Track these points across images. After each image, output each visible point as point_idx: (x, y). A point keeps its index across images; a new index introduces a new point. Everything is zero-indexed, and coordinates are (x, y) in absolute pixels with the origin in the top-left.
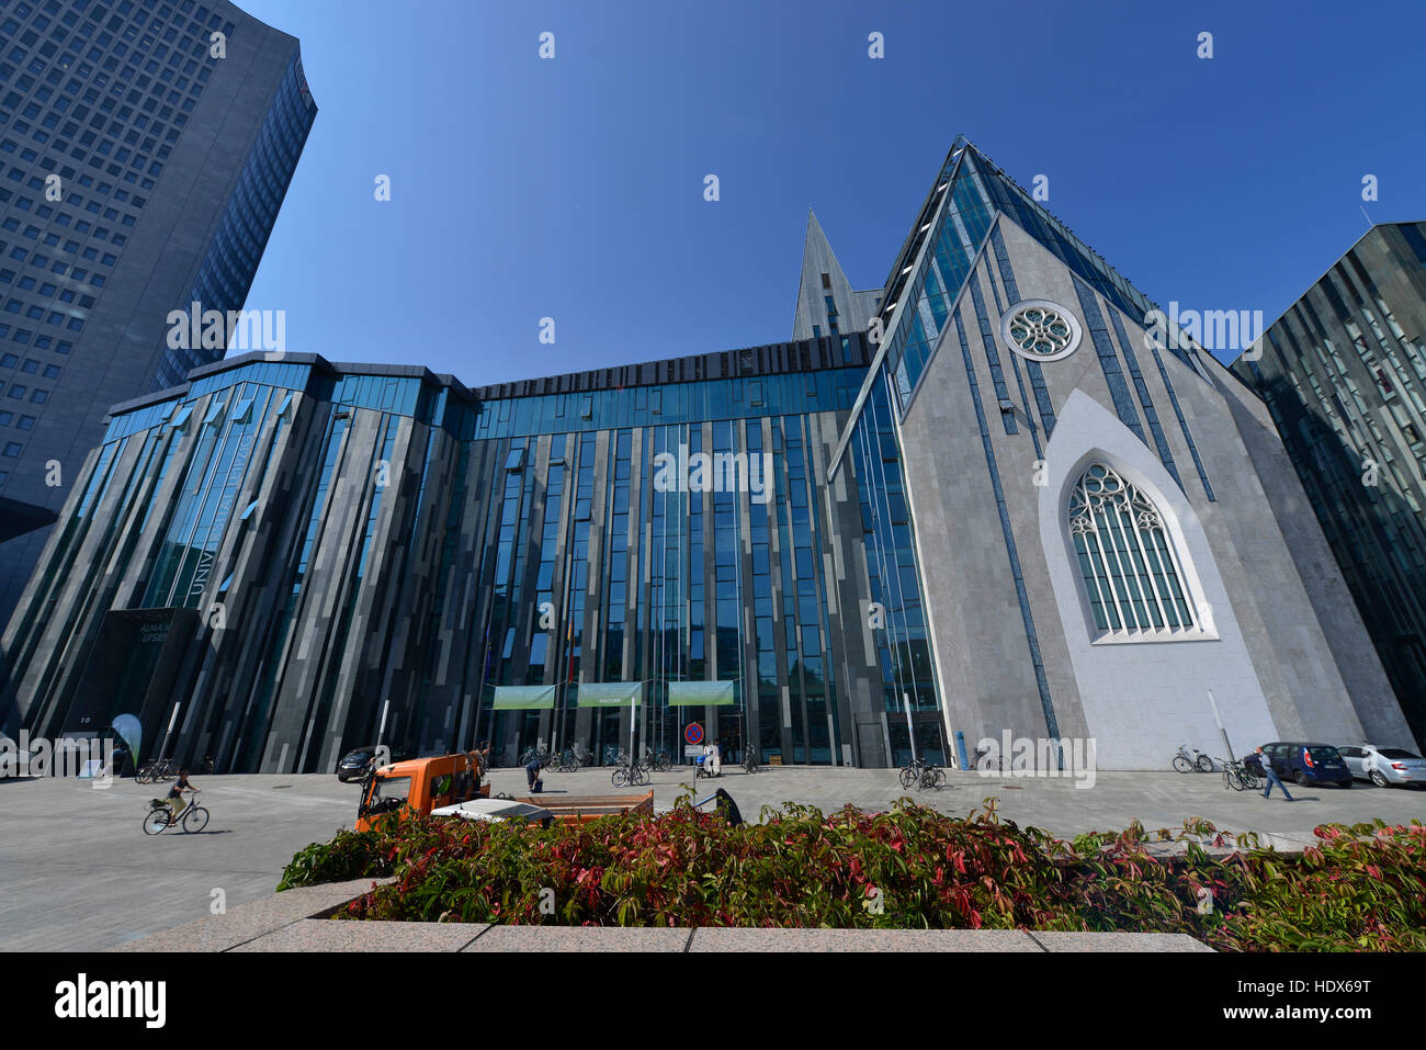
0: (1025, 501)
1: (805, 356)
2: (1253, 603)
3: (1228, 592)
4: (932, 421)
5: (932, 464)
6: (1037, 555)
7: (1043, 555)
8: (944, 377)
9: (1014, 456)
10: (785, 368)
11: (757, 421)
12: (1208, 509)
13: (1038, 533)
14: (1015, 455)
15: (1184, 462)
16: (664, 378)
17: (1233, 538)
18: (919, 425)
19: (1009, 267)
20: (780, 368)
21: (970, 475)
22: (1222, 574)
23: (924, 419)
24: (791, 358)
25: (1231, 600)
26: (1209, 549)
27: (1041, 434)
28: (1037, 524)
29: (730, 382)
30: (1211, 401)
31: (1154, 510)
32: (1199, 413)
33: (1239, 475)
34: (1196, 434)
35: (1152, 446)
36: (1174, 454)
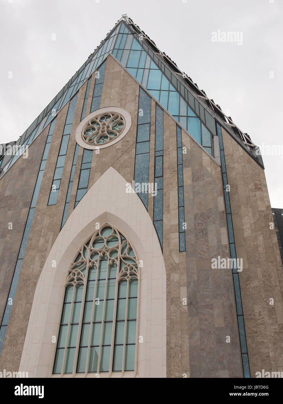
0: (37, 258)
2: (186, 347)
3: (168, 335)
6: (27, 303)
7: (31, 304)
9: (45, 222)
12: (176, 258)
13: (35, 284)
15: (171, 219)
17: (188, 284)
19: (102, 87)
22: (169, 317)
25: (168, 343)
26: (165, 295)
27: (70, 205)
28: (37, 277)
30: (209, 169)
32: (195, 178)
33: (212, 228)
34: (188, 194)
35: (151, 206)
36: (165, 213)
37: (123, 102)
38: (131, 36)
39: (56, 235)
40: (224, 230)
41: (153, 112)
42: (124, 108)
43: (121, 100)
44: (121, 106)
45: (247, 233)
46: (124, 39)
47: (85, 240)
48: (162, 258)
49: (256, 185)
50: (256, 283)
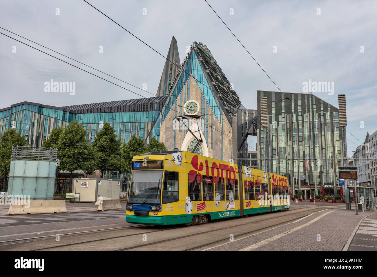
1: (147, 107)
4: (166, 128)
5: (164, 137)
8: (170, 118)
10: (142, 110)
11: (135, 123)
12: (211, 150)
14: (180, 137)
15: (210, 140)
16: (116, 110)
17: (213, 156)
18: (163, 129)
19: (190, 90)
20: (141, 110)
21: (171, 140)
23: (165, 127)
24: (144, 107)
27: (186, 133)
29: (130, 112)
30: (219, 127)
31: (203, 149)
32: (216, 129)
33: (218, 143)
34: (214, 134)
35: (205, 136)
36: (209, 138)
37: (197, 98)
38: (197, 59)
39: (183, 141)
40: (221, 144)
41: (205, 105)
42: (197, 101)
43: (196, 98)
44: (196, 100)
45: (226, 144)
46: (195, 60)
47: (190, 142)
48: (208, 149)
49: (229, 132)
50: (226, 156)
